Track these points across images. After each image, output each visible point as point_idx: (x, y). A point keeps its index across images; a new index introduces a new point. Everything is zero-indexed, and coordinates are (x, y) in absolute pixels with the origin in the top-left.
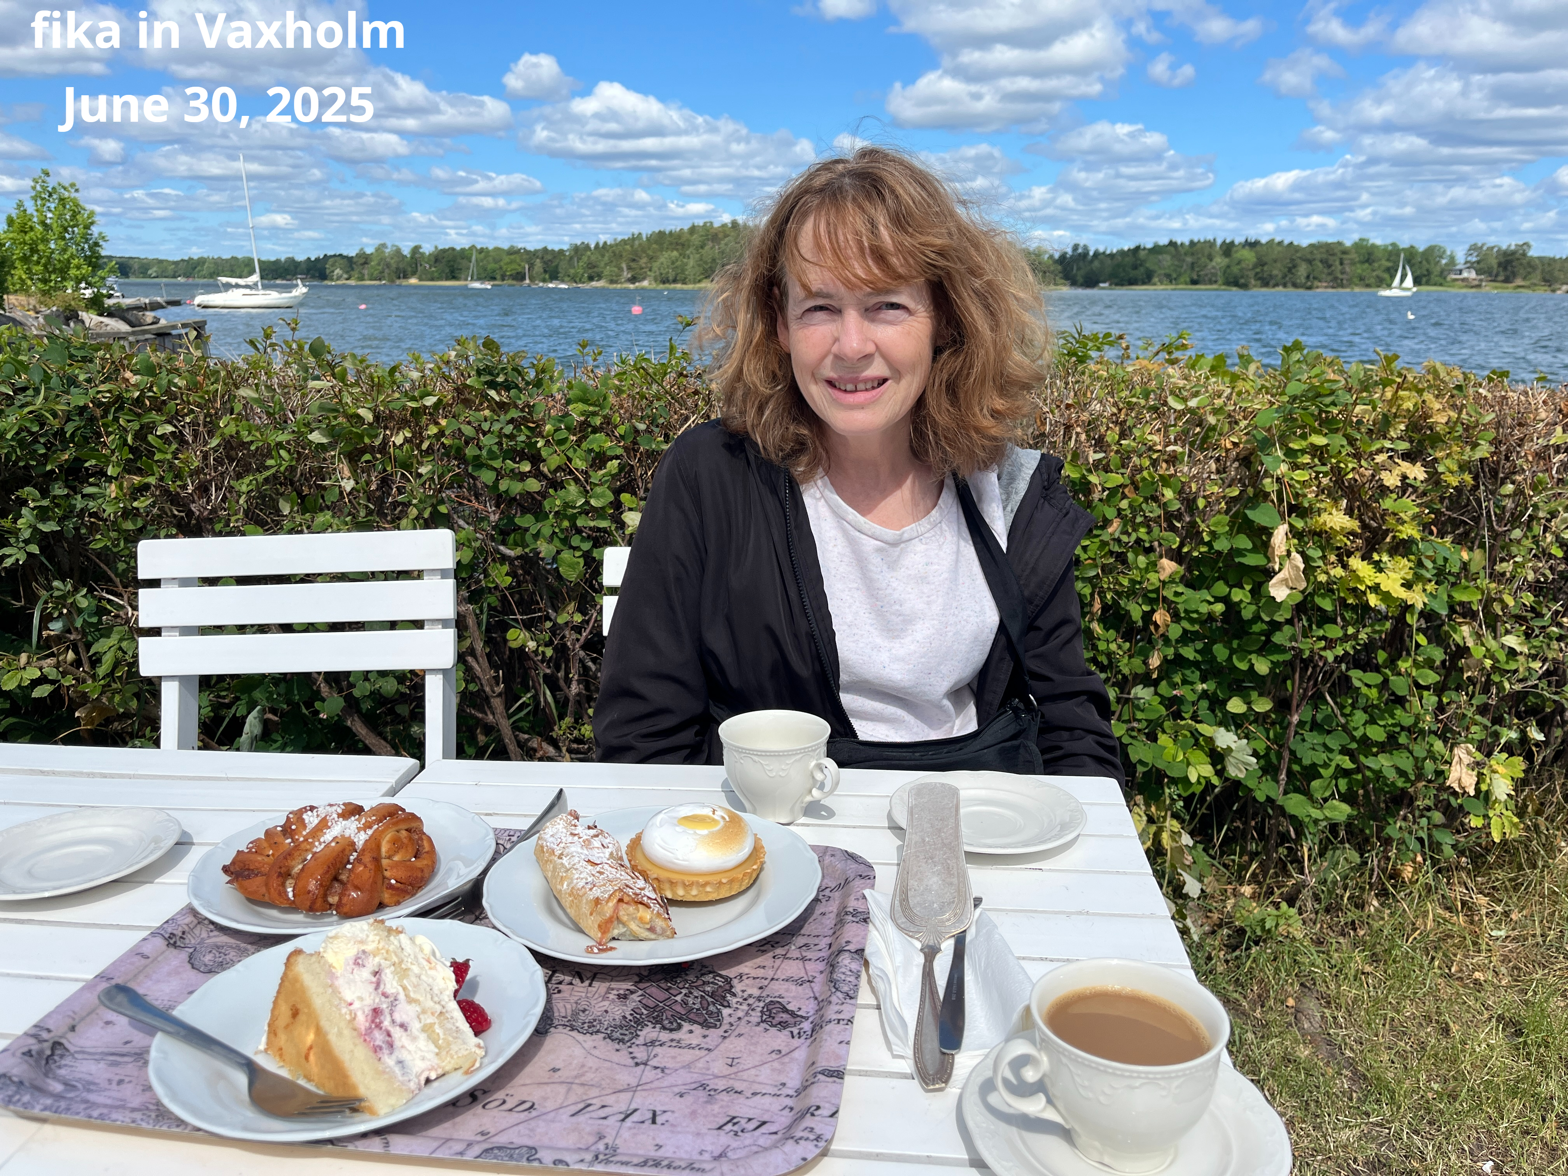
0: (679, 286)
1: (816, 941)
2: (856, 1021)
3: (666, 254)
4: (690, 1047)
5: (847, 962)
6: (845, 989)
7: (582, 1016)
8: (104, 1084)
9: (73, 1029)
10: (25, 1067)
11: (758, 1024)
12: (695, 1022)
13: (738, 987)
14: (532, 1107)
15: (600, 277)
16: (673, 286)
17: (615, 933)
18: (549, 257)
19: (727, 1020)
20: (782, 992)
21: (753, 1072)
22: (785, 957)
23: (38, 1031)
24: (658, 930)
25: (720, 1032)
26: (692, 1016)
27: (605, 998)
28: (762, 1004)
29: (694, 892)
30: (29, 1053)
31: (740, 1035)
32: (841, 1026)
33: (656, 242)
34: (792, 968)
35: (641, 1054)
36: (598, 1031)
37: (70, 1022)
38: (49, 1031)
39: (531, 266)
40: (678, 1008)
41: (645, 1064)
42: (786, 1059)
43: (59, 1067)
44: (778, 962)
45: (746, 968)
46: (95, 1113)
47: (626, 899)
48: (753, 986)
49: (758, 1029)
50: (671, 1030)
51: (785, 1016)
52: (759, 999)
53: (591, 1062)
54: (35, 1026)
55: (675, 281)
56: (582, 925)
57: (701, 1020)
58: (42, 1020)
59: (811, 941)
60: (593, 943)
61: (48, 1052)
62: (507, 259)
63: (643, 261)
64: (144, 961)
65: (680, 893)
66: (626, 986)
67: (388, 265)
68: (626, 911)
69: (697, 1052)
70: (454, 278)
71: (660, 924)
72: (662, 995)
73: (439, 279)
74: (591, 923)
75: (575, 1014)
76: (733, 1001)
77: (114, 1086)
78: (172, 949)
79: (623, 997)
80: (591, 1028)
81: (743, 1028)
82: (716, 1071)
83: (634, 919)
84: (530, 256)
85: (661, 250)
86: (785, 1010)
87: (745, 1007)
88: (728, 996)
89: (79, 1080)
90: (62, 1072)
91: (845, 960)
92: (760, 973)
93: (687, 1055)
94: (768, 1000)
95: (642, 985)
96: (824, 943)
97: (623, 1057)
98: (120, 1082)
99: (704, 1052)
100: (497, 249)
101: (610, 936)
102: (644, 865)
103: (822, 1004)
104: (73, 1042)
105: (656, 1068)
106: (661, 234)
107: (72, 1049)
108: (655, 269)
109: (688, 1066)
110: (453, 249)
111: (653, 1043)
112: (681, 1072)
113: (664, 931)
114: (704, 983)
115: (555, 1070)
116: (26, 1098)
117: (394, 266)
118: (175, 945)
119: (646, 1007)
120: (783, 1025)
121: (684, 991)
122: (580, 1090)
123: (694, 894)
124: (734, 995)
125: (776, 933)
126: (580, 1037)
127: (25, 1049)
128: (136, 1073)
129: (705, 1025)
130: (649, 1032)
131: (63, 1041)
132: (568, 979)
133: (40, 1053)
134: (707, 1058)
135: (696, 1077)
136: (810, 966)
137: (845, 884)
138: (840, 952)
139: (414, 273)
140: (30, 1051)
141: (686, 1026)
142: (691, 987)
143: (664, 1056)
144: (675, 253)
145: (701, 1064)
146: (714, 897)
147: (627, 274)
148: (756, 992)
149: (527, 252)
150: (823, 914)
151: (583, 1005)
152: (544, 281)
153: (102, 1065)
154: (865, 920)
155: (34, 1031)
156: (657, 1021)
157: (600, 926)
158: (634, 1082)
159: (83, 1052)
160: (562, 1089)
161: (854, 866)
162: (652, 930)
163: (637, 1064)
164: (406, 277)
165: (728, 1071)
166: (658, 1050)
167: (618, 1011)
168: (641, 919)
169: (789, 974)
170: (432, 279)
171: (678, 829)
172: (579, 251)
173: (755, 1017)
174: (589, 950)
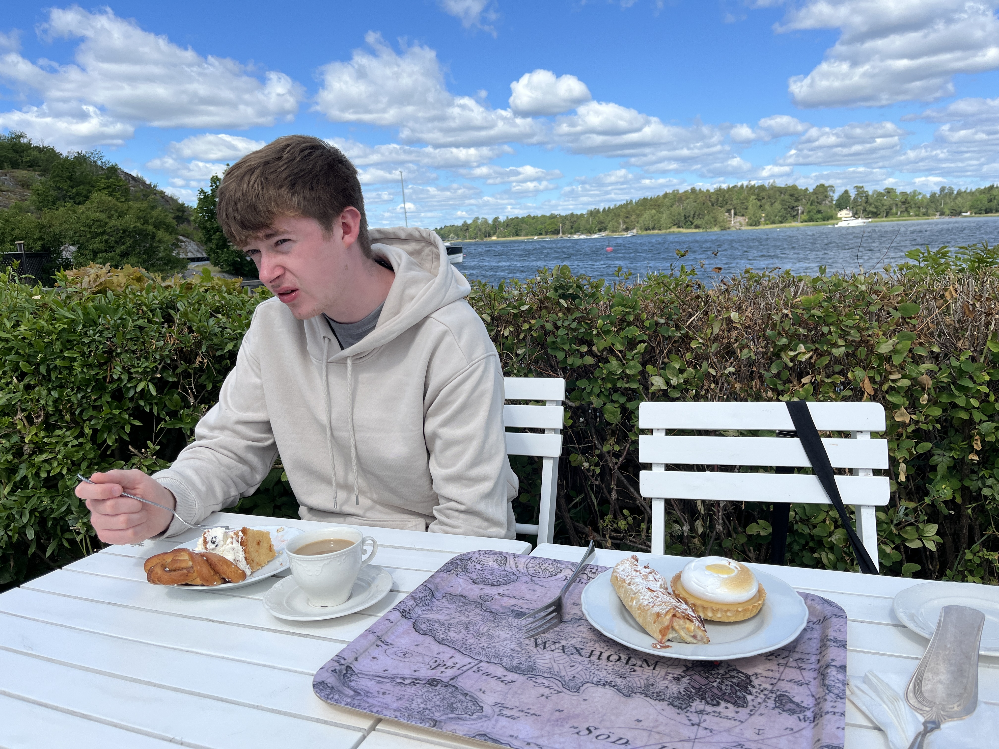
0: (656, 232)
1: (808, 657)
2: (846, 714)
3: (648, 212)
4: (727, 717)
5: (834, 673)
6: (836, 691)
7: (651, 689)
8: (376, 694)
9: (356, 659)
10: (333, 678)
11: (774, 709)
12: (729, 702)
13: (756, 682)
14: (627, 742)
15: (605, 229)
16: (652, 232)
17: (670, 636)
18: (575, 219)
19: (751, 703)
20: (787, 689)
21: (775, 740)
22: (786, 665)
23: (338, 659)
24: (699, 638)
25: (747, 710)
26: (726, 697)
27: (665, 679)
28: (774, 696)
29: (719, 615)
30: (334, 671)
31: (762, 715)
32: (836, 717)
33: (641, 205)
34: (791, 673)
35: (695, 718)
36: (663, 700)
37: (354, 655)
38: (345, 659)
39: (564, 224)
40: (716, 691)
41: (699, 725)
42: (797, 735)
43: (350, 681)
44: (782, 669)
45: (760, 669)
46: (375, 710)
47: (678, 615)
48: (766, 683)
49: (774, 712)
50: (713, 705)
51: (792, 706)
52: (772, 692)
53: (661, 719)
54: (337, 656)
55: (653, 229)
56: (648, 630)
57: (733, 701)
58: (340, 653)
59: (802, 656)
60: (655, 642)
61: (344, 672)
62: (548, 222)
63: (633, 218)
64: (390, 624)
65: (710, 615)
66: (679, 672)
67: (480, 230)
68: (678, 623)
69: (733, 722)
70: (517, 235)
71: (700, 634)
72: (704, 681)
73: (509, 236)
74: (654, 629)
75: (647, 686)
76: (754, 691)
77: (381, 695)
78: (404, 619)
79: (677, 679)
80: (659, 697)
81: (762, 710)
82: (748, 737)
83: (683, 628)
84: (564, 219)
85: (645, 210)
86: (791, 701)
87: (762, 696)
88: (750, 688)
89: (362, 690)
90: (352, 684)
91: (832, 672)
92: (770, 674)
93: (727, 724)
94: (778, 693)
95: (689, 673)
96: (813, 659)
97: (682, 718)
98: (384, 693)
99: (737, 723)
100: (543, 216)
101: (667, 638)
102: (683, 594)
103: (818, 701)
104: (357, 667)
105: (706, 729)
106: (645, 200)
107: (356, 671)
108: (641, 221)
109: (728, 730)
110: (517, 218)
111: (701, 712)
112: (724, 734)
113: (702, 638)
114: (731, 677)
115: (639, 721)
116: (336, 697)
117: (483, 230)
118: (405, 617)
119: (694, 688)
120: (792, 712)
121: (718, 680)
122: (658, 737)
123: (719, 616)
124: (753, 687)
125: (779, 649)
126: (652, 702)
127: (333, 669)
128: (392, 689)
129: (735, 704)
130: (697, 705)
131: (352, 666)
132: (639, 663)
133: (341, 671)
134: (741, 727)
135: (734, 739)
136: (806, 673)
137: (823, 620)
138: (828, 666)
139: (494, 234)
140: (335, 670)
141: (723, 704)
142: (723, 678)
143: (710, 721)
144: (654, 211)
145: (737, 730)
146: (733, 619)
147: (623, 227)
148: (769, 687)
149: (561, 217)
150: (810, 639)
151: (651, 681)
152: (571, 233)
153: (373, 682)
154: (844, 646)
155: (337, 658)
156: (703, 698)
157: (660, 631)
158: (693, 736)
159: (363, 674)
160: (645, 734)
161: (829, 608)
162: (694, 637)
163: (693, 725)
164: (490, 236)
165: (756, 737)
166: (705, 717)
167: (675, 689)
168: (688, 629)
169: (791, 677)
170: (505, 237)
171: (706, 573)
172: (593, 214)
173: (771, 703)
174: (654, 646)
